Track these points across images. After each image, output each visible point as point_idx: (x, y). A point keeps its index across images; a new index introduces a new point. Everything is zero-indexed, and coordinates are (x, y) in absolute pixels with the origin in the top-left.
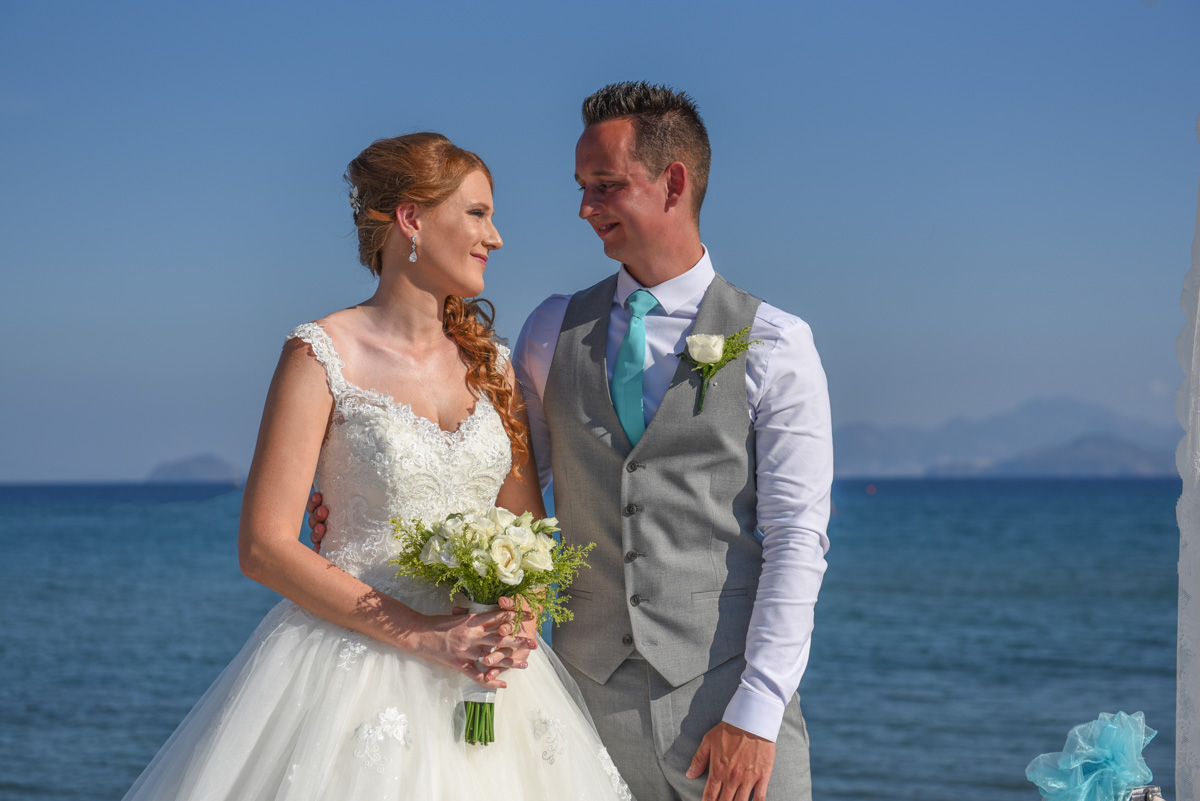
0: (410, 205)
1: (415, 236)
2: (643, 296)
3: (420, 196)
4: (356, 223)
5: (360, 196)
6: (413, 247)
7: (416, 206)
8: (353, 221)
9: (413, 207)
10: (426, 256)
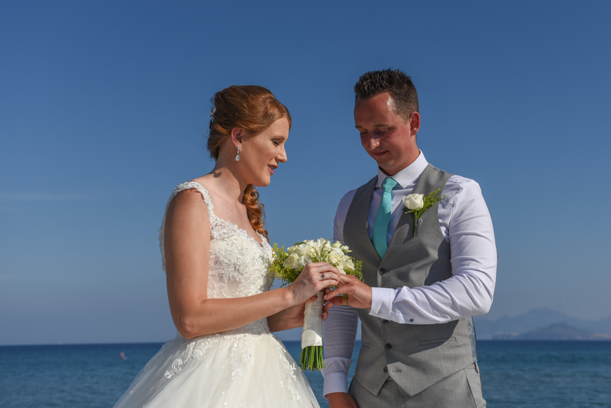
0: (240, 129)
1: (239, 146)
2: (389, 181)
3: (246, 125)
4: (210, 127)
5: (216, 114)
6: (238, 152)
7: (243, 130)
8: (209, 125)
9: (241, 130)
10: (244, 160)
